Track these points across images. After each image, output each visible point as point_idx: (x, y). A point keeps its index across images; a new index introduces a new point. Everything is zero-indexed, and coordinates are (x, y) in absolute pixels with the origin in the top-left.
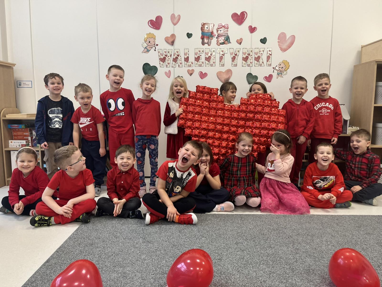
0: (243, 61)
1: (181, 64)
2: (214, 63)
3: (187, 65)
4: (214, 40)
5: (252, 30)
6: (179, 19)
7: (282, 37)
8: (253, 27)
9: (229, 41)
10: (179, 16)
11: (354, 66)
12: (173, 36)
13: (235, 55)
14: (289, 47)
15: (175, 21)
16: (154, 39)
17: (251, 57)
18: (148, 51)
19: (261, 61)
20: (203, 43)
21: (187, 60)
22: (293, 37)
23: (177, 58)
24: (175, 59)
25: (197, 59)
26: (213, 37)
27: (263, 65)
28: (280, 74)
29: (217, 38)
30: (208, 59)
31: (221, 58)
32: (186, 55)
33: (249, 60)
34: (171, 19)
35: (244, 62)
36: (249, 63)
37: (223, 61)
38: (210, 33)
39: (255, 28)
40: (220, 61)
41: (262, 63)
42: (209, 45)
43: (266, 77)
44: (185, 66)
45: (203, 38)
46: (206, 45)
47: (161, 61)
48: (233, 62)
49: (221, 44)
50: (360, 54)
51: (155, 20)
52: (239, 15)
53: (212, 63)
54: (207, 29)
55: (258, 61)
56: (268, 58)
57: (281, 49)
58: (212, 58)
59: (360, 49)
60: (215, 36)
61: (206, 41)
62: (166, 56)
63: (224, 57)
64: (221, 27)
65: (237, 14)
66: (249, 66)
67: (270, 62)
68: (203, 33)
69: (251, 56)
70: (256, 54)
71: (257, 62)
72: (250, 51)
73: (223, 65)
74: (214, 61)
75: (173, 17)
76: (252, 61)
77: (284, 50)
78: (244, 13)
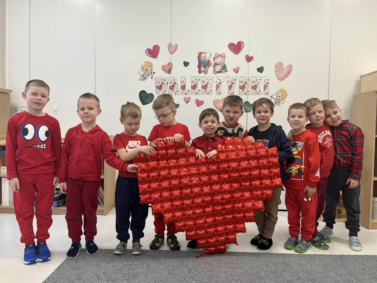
0: (240, 90)
1: (177, 91)
2: (210, 91)
3: (184, 92)
4: (211, 69)
5: (249, 59)
6: (176, 49)
7: (279, 67)
8: (250, 57)
9: (225, 69)
10: (176, 45)
11: (353, 95)
12: (170, 64)
13: (232, 83)
14: (287, 75)
15: (172, 50)
16: (151, 67)
17: (248, 85)
18: (145, 79)
19: (258, 89)
20: (200, 72)
21: (183, 87)
22: (290, 67)
23: (173, 86)
24: (171, 87)
25: (194, 87)
26: (210, 65)
27: (260, 93)
28: (277, 102)
29: (214, 67)
30: (205, 87)
31: (218, 87)
32: (183, 83)
33: (246, 89)
34: (168, 48)
35: (241, 91)
36: (246, 91)
37: (219, 89)
38: (207, 62)
39: (252, 57)
40: (217, 90)
42: (206, 74)
44: (182, 94)
45: (199, 67)
46: (203, 74)
47: (158, 89)
48: (230, 90)
49: (217, 72)
50: (359, 84)
51: (152, 49)
52: (236, 45)
53: (208, 91)
54: (204, 58)
55: (255, 89)
56: (265, 87)
57: (279, 78)
58: (209, 85)
59: (359, 79)
60: (212, 64)
61: (203, 69)
62: (163, 83)
63: (220, 86)
64: (217, 56)
65: (234, 44)
66: (246, 94)
67: (268, 91)
68: (200, 62)
70: (253, 82)
71: (254, 91)
73: (220, 93)
74: (211, 89)
75: (170, 46)
76: (248, 89)
77: (281, 79)
78: (241, 43)
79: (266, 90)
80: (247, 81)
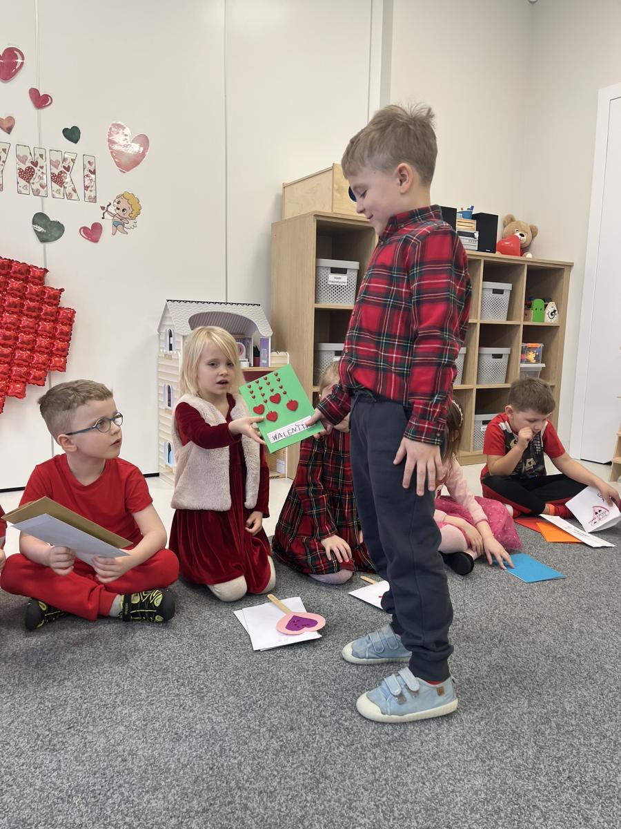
0: (21, 180)
5: (40, 100)
8: (41, 94)
11: (272, 224)
14: (138, 161)
17: (41, 170)
19: (68, 184)
22: (145, 139)
27: (74, 196)
28: (119, 224)
33: (37, 179)
35: (23, 183)
36: (36, 186)
39: (47, 97)
41: (73, 192)
43: (85, 229)
55: (61, 183)
56: (88, 181)
57: (118, 165)
66: (36, 193)
67: (94, 192)
69: (42, 167)
70: (55, 164)
71: (59, 188)
72: (37, 156)
76: (44, 182)
77: (125, 168)
78: (15, 52)
79: (91, 191)
80: (37, 158)
